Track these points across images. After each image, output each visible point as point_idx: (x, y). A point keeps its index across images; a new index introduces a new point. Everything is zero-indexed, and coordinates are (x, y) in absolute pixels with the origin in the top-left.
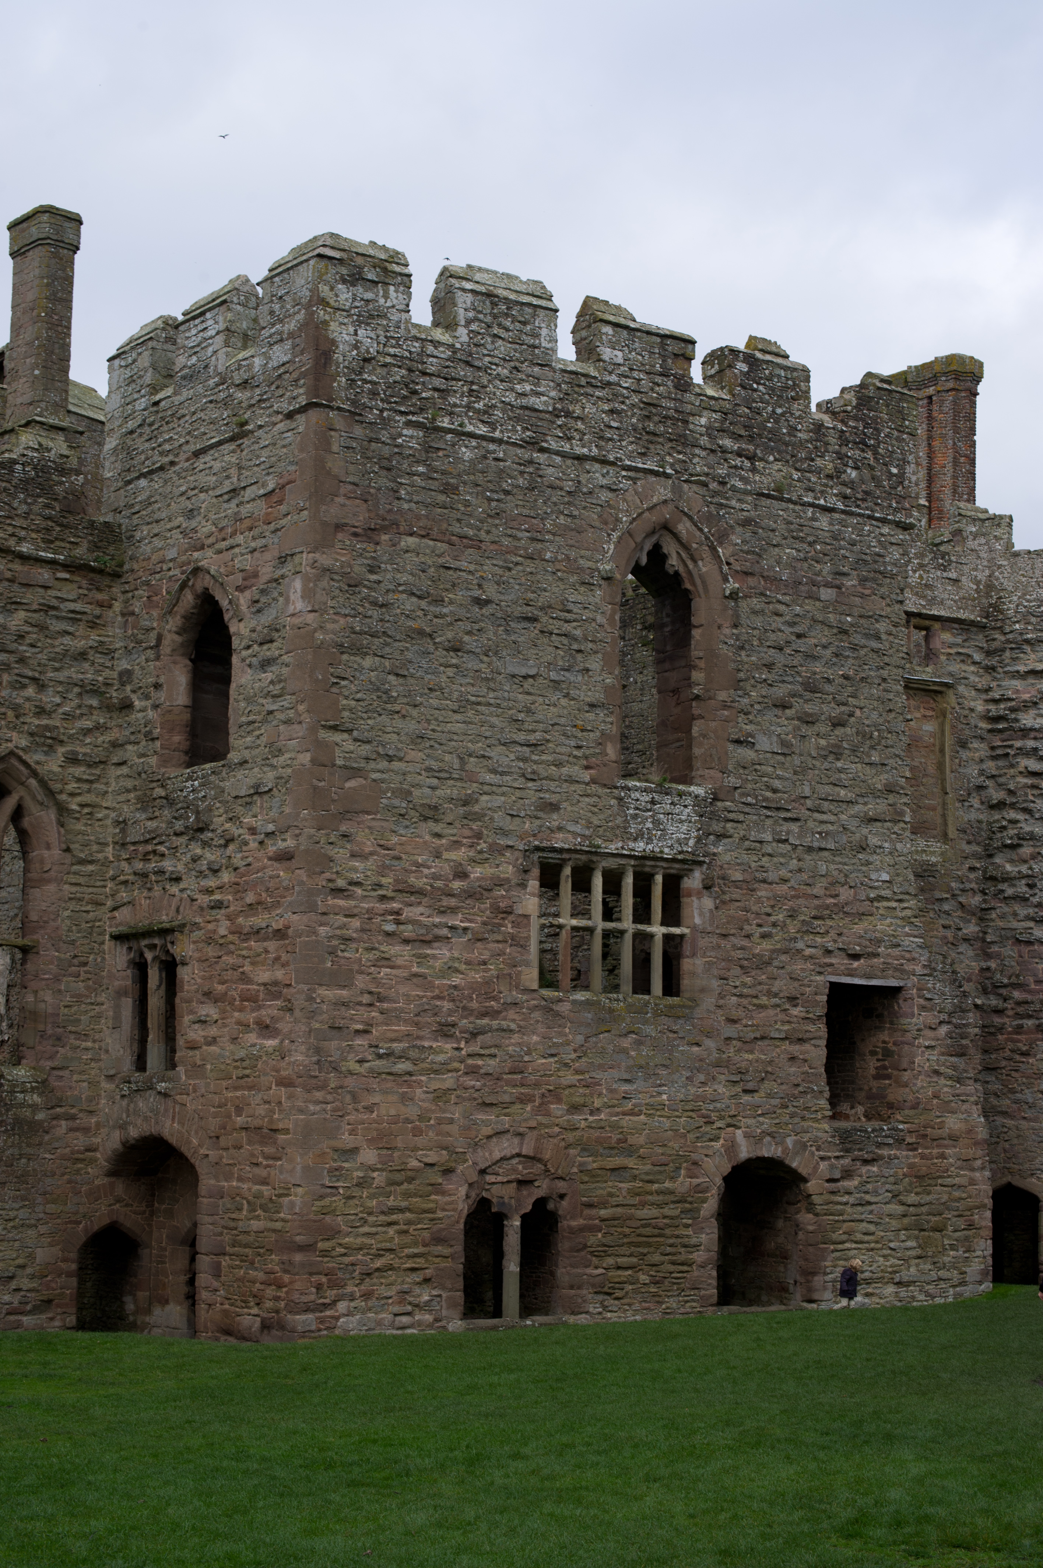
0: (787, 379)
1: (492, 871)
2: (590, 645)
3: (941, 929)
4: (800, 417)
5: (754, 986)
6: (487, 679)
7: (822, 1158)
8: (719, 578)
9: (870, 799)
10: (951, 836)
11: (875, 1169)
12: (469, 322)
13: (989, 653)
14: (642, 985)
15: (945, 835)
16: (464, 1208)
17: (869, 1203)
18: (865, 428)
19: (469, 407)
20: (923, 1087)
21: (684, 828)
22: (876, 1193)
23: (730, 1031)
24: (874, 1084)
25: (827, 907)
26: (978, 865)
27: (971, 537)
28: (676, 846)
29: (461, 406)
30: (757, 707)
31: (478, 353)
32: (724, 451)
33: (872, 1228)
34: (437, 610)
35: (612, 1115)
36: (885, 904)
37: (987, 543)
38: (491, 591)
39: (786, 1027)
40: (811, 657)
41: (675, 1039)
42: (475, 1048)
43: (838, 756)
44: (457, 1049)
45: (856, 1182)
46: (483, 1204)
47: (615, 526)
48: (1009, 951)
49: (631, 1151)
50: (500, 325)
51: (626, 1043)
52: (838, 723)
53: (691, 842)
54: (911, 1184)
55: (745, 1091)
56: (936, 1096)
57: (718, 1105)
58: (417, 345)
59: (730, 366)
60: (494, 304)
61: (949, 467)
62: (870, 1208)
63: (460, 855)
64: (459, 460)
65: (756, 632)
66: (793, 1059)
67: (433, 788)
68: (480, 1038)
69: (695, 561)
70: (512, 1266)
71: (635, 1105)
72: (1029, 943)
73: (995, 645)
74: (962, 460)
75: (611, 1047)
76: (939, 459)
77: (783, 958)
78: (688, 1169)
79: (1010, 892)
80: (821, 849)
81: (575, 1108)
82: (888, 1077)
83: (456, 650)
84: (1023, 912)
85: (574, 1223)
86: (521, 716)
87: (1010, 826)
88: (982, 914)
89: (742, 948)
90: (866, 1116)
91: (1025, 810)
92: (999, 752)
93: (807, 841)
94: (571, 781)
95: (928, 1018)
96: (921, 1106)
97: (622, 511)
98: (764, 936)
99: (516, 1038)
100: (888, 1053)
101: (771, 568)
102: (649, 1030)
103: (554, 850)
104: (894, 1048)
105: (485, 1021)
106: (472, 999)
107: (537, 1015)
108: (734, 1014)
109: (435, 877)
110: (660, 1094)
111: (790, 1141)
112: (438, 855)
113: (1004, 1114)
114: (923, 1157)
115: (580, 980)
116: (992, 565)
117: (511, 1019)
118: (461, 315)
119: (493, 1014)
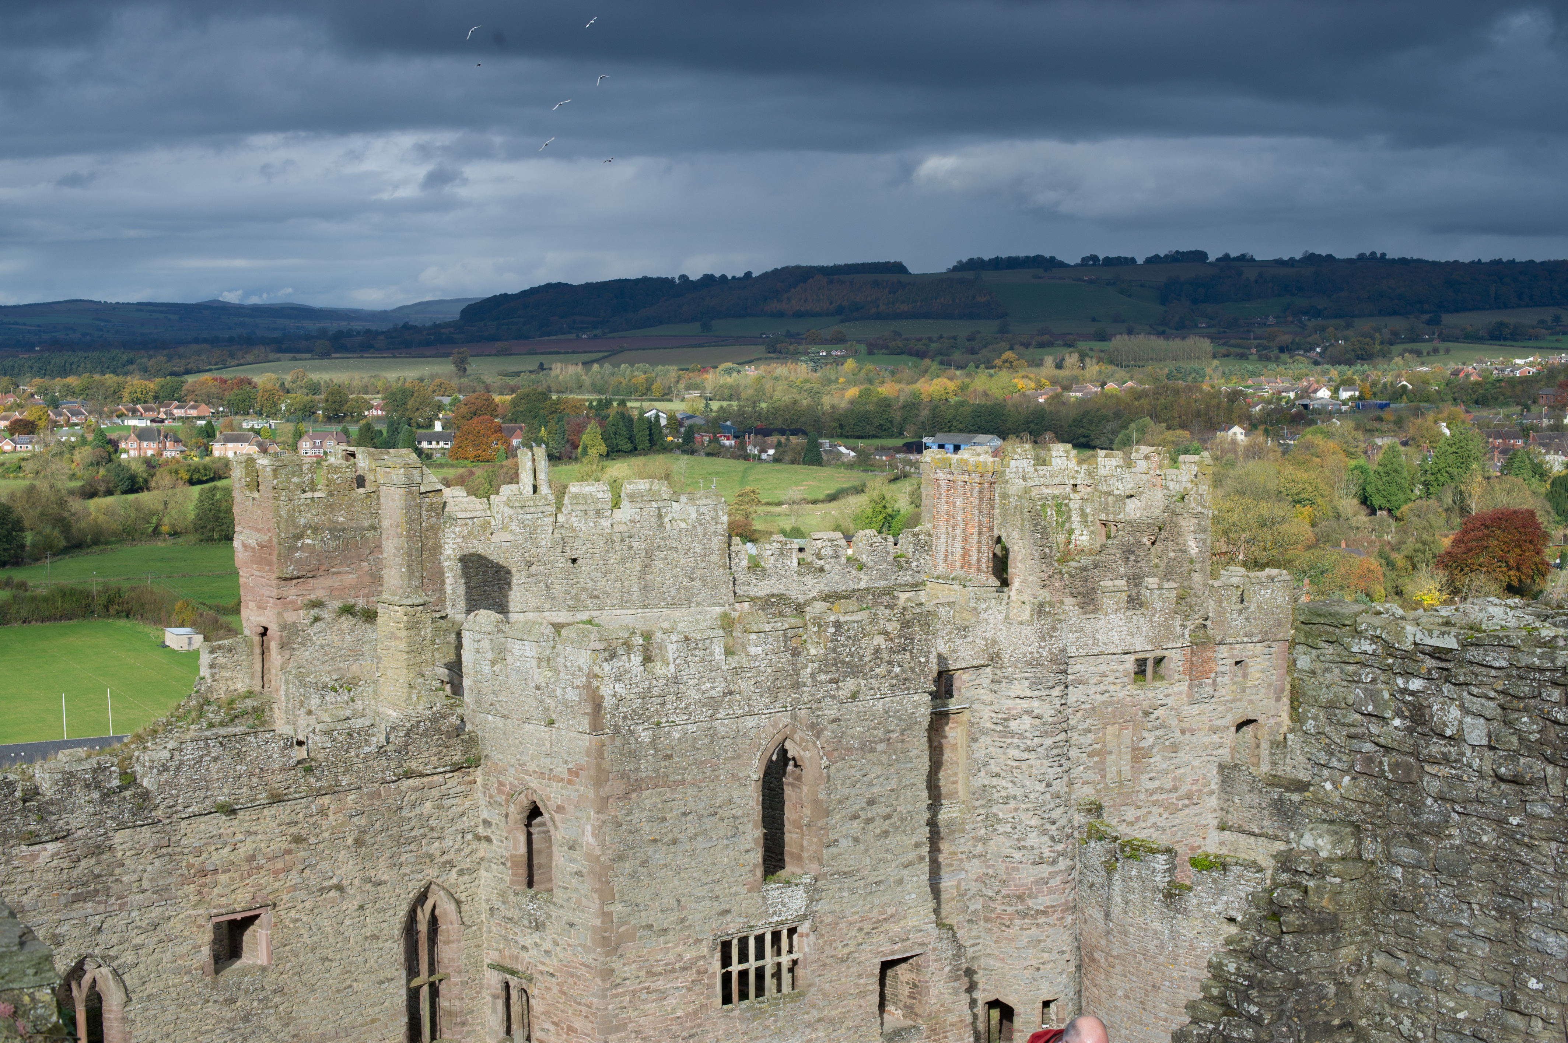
0: (858, 628)
1: (696, 952)
2: (746, 818)
4: (865, 648)
5: (838, 974)
6: (691, 855)
8: (818, 758)
12: (675, 660)
19: (677, 708)
20: (934, 1004)
21: (799, 901)
23: (825, 1002)
24: (909, 1001)
25: (880, 921)
26: (983, 812)
28: (794, 912)
29: (672, 709)
30: (840, 822)
31: (681, 676)
32: (821, 683)
34: (663, 825)
36: (914, 910)
37: (993, 614)
38: (691, 805)
39: (857, 991)
40: (871, 784)
41: (795, 1013)
43: (887, 837)
47: (759, 747)
50: (692, 655)
51: (768, 1023)
52: (888, 817)
53: (803, 908)
55: (834, 1031)
56: (942, 1006)
58: (647, 683)
59: (825, 631)
60: (689, 644)
63: (679, 949)
64: (672, 740)
65: (840, 781)
66: (860, 1007)
67: (664, 919)
69: (804, 750)
73: (997, 678)
75: (761, 1026)
77: (855, 955)
79: (1001, 830)
80: (876, 891)
82: (915, 998)
83: (674, 843)
89: (832, 957)
90: (903, 1017)
93: (868, 890)
94: (737, 894)
95: (938, 965)
96: (933, 1014)
97: (763, 738)
98: (845, 946)
99: (710, 1035)
101: (848, 742)
102: (781, 1013)
103: (728, 934)
105: (694, 1030)
106: (687, 1020)
107: (721, 1019)
109: (666, 964)
112: (668, 952)
115: (744, 996)
117: (709, 1026)
118: (671, 656)
119: (699, 1025)
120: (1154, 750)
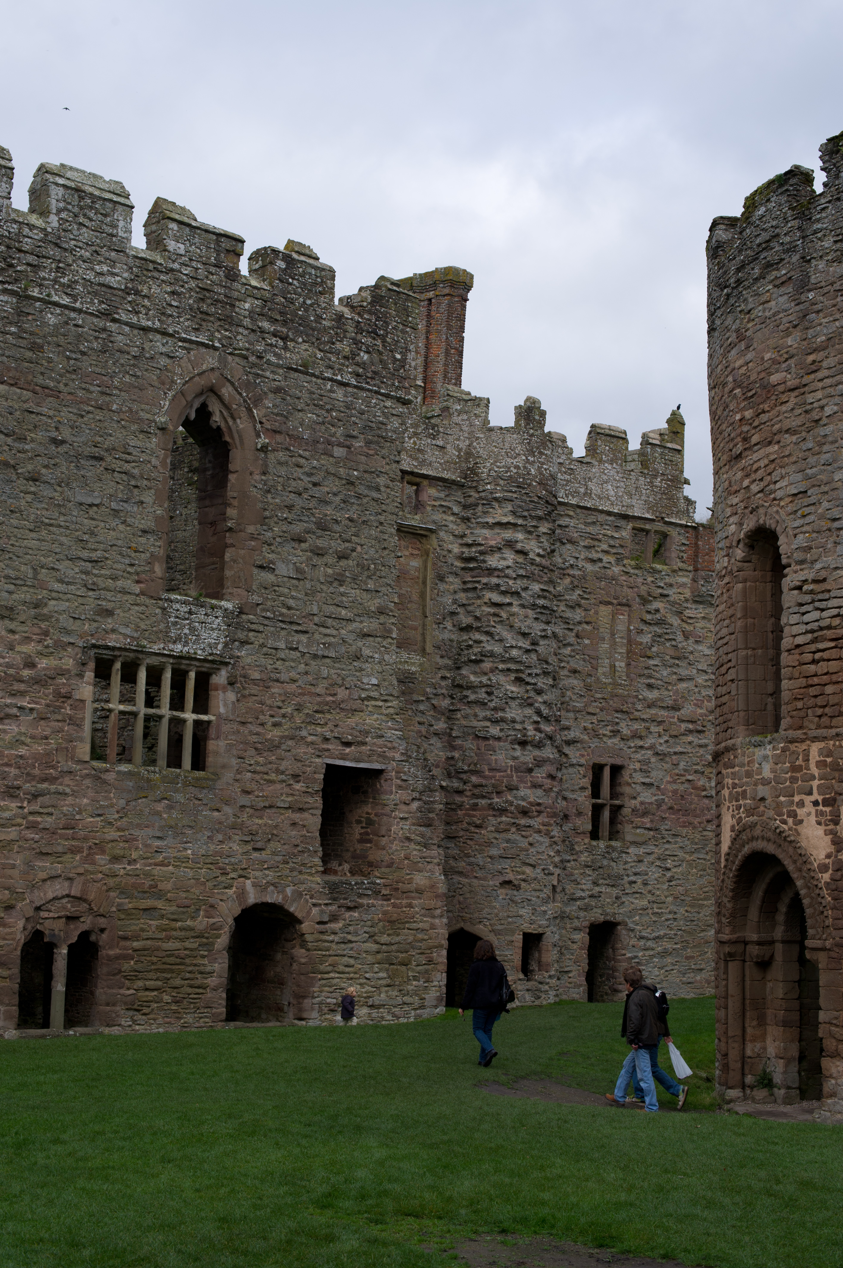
0: (317, 277)
1: (56, 662)
2: (145, 482)
3: (417, 725)
4: (325, 308)
5: (266, 764)
6: (59, 505)
7: (315, 905)
8: (253, 434)
9: (365, 619)
10: (428, 651)
11: (356, 914)
12: (59, 211)
13: (465, 507)
14: (175, 761)
15: (424, 650)
16: (21, 938)
17: (350, 942)
18: (376, 320)
19: (55, 281)
20: (397, 850)
21: (215, 634)
22: (356, 934)
23: (245, 800)
24: (359, 846)
25: (327, 704)
26: (448, 675)
27: (456, 414)
28: (207, 649)
29: (49, 280)
30: (278, 539)
31: (65, 237)
32: (263, 332)
33: (352, 961)
34: (21, 446)
35: (146, 865)
36: (373, 703)
37: (468, 419)
38: (66, 433)
39: (290, 799)
40: (323, 502)
41: (200, 805)
42: (35, 807)
43: (341, 583)
44: (21, 807)
45: (340, 925)
46: (37, 935)
47: (171, 386)
48: (470, 744)
49: (160, 895)
50: (85, 215)
51: (160, 807)
52: (342, 556)
53: (220, 647)
54: (384, 927)
55: (255, 849)
56: (407, 858)
57: (233, 860)
58: (15, 226)
59: (272, 263)
60: (81, 198)
61: (442, 357)
62: (351, 945)
63: (30, 648)
64: (45, 324)
65: (281, 480)
66: (294, 824)
67: (10, 593)
68: (40, 799)
69: (234, 419)
70: (59, 987)
71: (165, 858)
72: (486, 739)
73: (470, 500)
74: (453, 351)
75: (147, 810)
76: (434, 350)
77: (290, 743)
78: (206, 911)
79: (472, 697)
80: (324, 657)
81: (116, 859)
82: (370, 841)
83: (35, 480)
84: (482, 714)
85: (111, 953)
86: (86, 537)
87: (475, 645)
88: (450, 714)
89: (257, 734)
90: (350, 872)
91: (488, 633)
92: (470, 586)
93: (313, 650)
94: (124, 592)
95: (403, 795)
96: (395, 866)
97: (177, 374)
98: (275, 725)
99: (69, 801)
100: (370, 822)
101: (295, 428)
102: (179, 797)
103: (107, 648)
104: (376, 819)
105: (45, 785)
106: (34, 767)
107: (87, 782)
108: (248, 787)
109: (9, 666)
110: (185, 849)
111: (289, 891)
112: (11, 648)
113: (460, 873)
114: (394, 906)
115: (124, 754)
116: (472, 437)
117: (66, 785)
118: (54, 205)
119: (52, 780)
120: (654, 649)
